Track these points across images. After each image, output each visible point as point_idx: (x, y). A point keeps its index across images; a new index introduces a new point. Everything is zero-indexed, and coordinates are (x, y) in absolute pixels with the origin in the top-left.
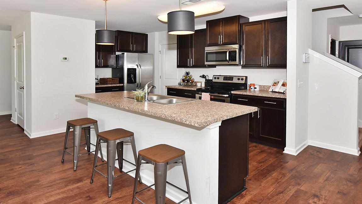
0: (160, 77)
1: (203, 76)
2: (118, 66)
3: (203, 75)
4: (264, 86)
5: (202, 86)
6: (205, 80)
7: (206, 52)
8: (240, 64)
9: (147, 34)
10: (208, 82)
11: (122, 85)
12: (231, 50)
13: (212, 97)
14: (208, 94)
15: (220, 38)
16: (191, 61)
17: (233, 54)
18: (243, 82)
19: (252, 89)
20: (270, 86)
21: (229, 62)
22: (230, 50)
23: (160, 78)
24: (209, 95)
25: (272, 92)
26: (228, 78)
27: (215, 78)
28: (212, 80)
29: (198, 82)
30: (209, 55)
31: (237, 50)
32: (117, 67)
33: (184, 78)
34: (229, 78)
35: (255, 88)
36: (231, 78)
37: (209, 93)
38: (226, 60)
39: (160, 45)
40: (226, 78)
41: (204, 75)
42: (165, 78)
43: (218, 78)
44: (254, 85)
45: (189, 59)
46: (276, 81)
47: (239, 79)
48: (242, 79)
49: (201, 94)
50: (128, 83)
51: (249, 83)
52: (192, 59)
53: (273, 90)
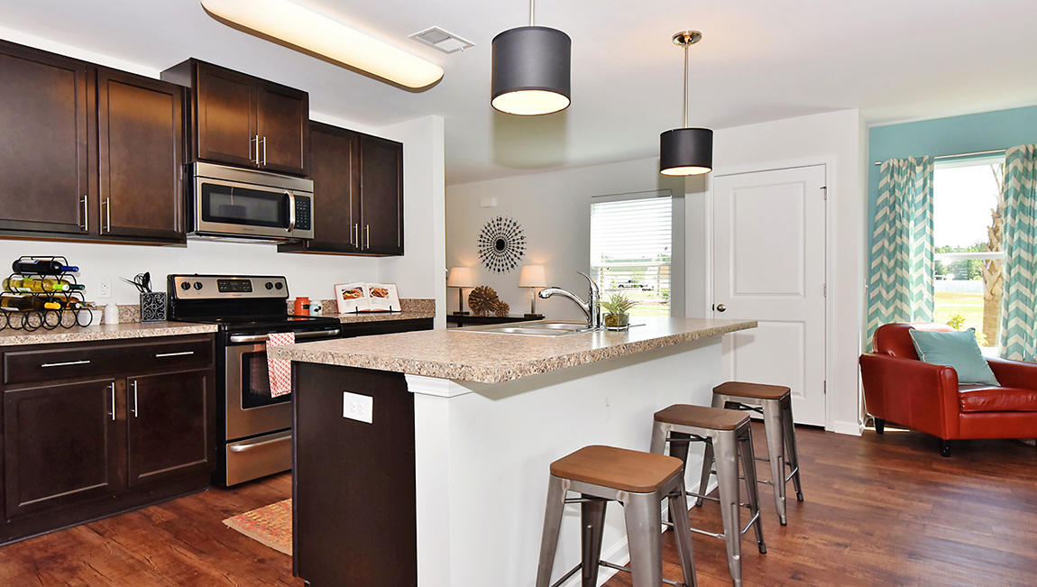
7: (200, 180)
12: (296, 193)
14: (291, 334)
17: (300, 207)
18: (284, 293)
21: (290, 231)
26: (232, 284)
27: (183, 285)
31: (312, 198)
34: (236, 284)
36: (243, 283)
38: (280, 224)
40: (225, 283)
43: (195, 284)
47: (269, 286)
48: (280, 286)
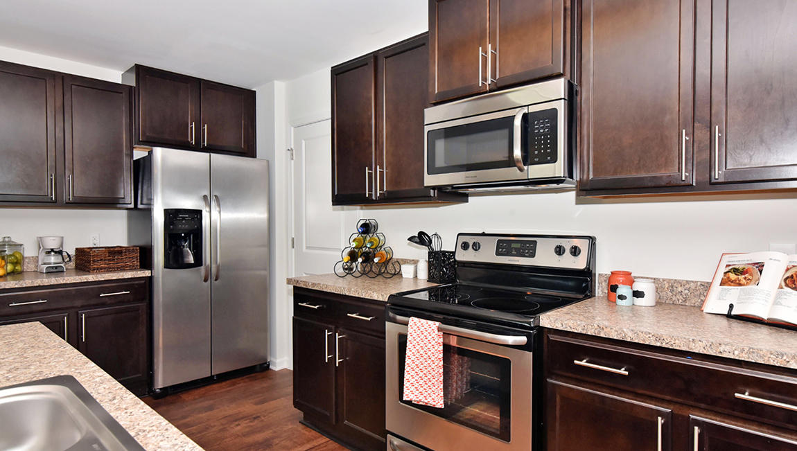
0: (290, 243)
1: (421, 239)
2: (142, 204)
3: (421, 233)
4: (673, 284)
5: (419, 277)
6: (430, 254)
7: (427, 129)
8: (571, 176)
9: (255, 92)
10: (440, 262)
11: (147, 273)
12: (532, 109)
13: (453, 342)
14: (435, 325)
15: (485, 59)
16: (378, 178)
17: (540, 128)
18: (580, 263)
19: (622, 297)
20: (707, 286)
21: (521, 170)
22: (525, 110)
23: (293, 247)
24: (439, 329)
25: (729, 316)
27: (465, 246)
28: (454, 253)
29: (406, 262)
30: (440, 145)
31: (561, 108)
32: (140, 206)
33: (354, 245)
34: (518, 246)
35: (637, 294)
36: (526, 245)
37: (437, 324)
38: (510, 162)
39: (292, 128)
40: (506, 244)
41: (424, 234)
42: (307, 248)
43: (476, 247)
44: (629, 279)
45: (370, 169)
46: (740, 261)
47: (559, 251)
48: (575, 251)
49: (406, 324)
50: (167, 266)
51: (603, 268)
52: (382, 167)
53: (731, 306)
